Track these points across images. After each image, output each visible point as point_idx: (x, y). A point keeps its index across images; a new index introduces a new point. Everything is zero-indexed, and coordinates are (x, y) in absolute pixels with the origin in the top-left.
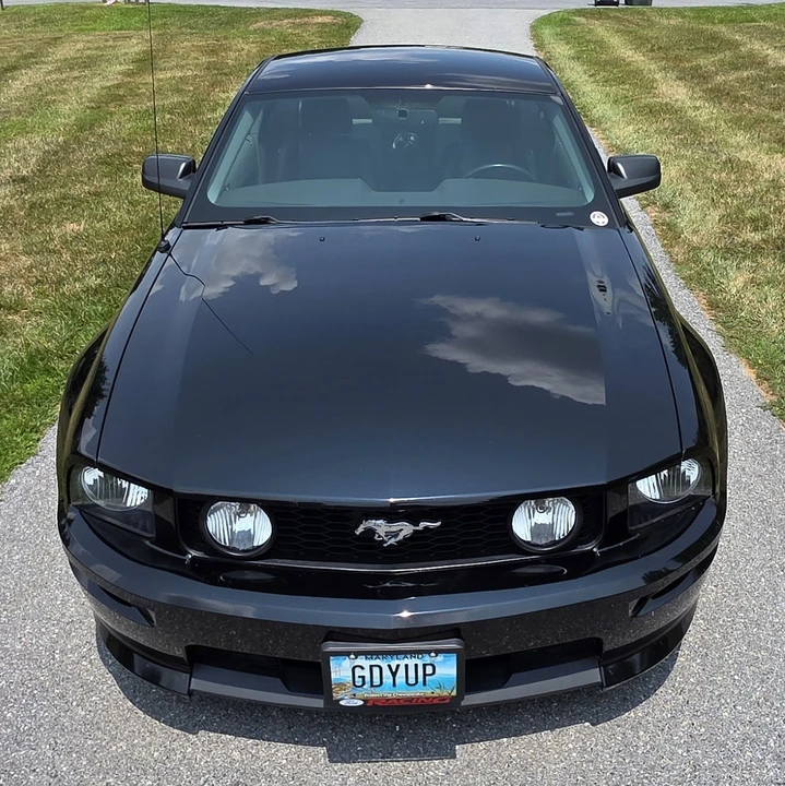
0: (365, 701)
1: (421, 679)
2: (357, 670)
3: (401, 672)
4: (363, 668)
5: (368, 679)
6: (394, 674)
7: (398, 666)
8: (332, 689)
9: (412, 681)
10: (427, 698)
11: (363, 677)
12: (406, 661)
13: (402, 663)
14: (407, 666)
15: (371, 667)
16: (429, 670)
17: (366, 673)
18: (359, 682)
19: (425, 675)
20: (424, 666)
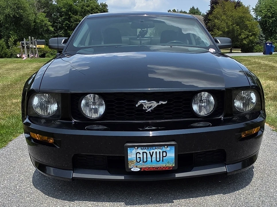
0: (141, 168)
1: (161, 159)
2: (138, 154)
3: (154, 156)
4: (140, 153)
5: (142, 159)
6: (152, 156)
7: (153, 152)
8: (128, 163)
9: (158, 160)
10: (164, 167)
11: (140, 158)
12: (156, 150)
13: (155, 151)
14: (156, 152)
15: (143, 153)
16: (164, 155)
17: (141, 156)
18: (138, 159)
19: (163, 157)
20: (163, 152)
